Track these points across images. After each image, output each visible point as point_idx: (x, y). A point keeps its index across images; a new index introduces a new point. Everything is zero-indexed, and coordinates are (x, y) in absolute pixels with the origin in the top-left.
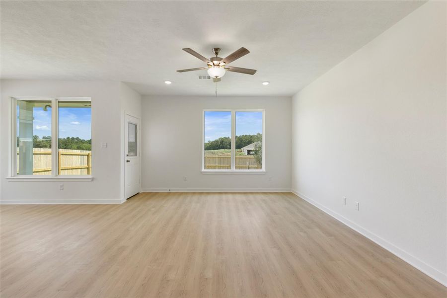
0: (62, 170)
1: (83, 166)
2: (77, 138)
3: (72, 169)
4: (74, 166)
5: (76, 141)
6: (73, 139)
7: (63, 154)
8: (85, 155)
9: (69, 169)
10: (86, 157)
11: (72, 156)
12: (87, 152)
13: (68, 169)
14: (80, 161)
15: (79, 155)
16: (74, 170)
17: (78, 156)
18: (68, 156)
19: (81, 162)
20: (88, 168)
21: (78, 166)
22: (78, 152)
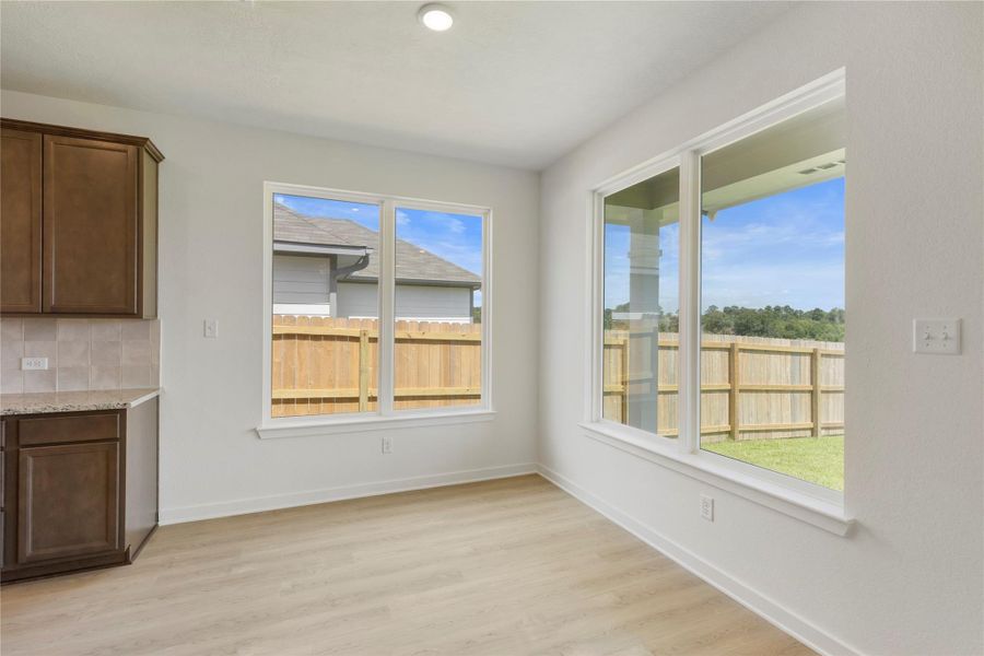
0: (741, 391)
1: (798, 386)
2: (787, 308)
3: (767, 391)
4: (773, 383)
5: (784, 313)
6: (778, 309)
7: (744, 350)
8: (805, 354)
9: (761, 391)
10: (808, 358)
11: (766, 356)
12: (807, 345)
13: (757, 391)
14: (788, 369)
15: (786, 353)
16: (773, 395)
17: (783, 357)
18: (757, 356)
19: (792, 373)
20: (813, 393)
21: (784, 383)
22: (784, 344)
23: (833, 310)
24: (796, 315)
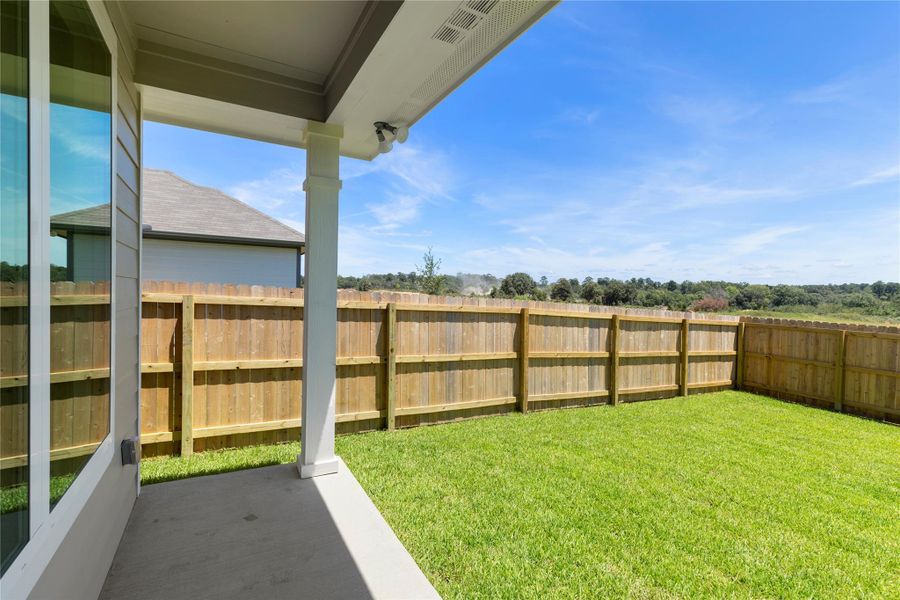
1: (596, 353)
3: (563, 359)
4: (569, 350)
5: (645, 284)
7: (538, 317)
8: (604, 320)
9: (556, 359)
13: (551, 359)
14: (586, 336)
15: (584, 319)
19: (591, 340)
21: (581, 351)
22: (582, 310)
23: (684, 282)
24: (655, 286)
